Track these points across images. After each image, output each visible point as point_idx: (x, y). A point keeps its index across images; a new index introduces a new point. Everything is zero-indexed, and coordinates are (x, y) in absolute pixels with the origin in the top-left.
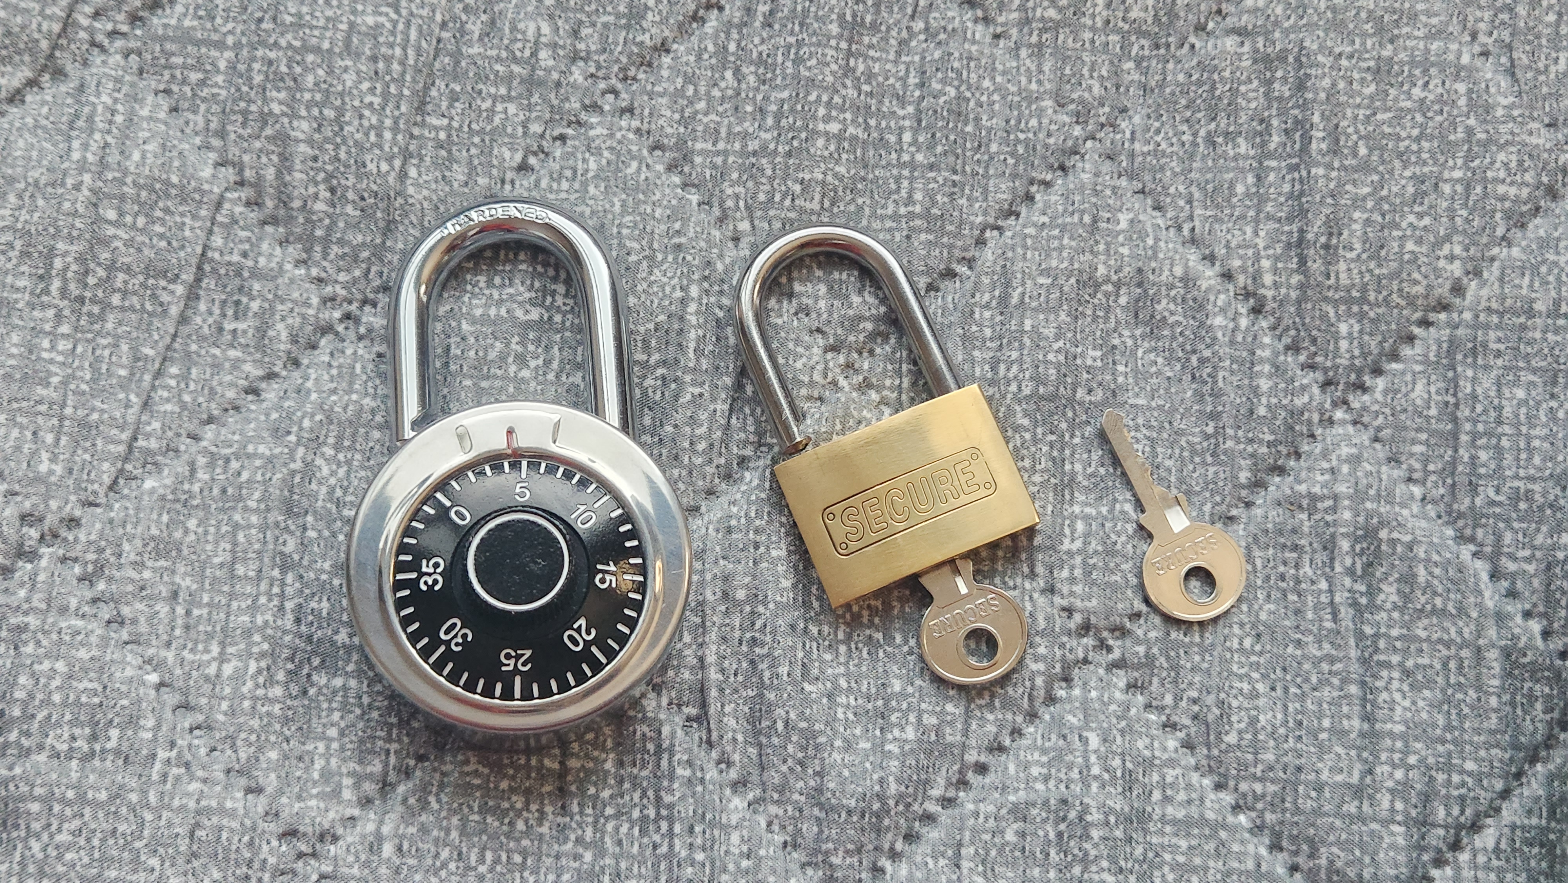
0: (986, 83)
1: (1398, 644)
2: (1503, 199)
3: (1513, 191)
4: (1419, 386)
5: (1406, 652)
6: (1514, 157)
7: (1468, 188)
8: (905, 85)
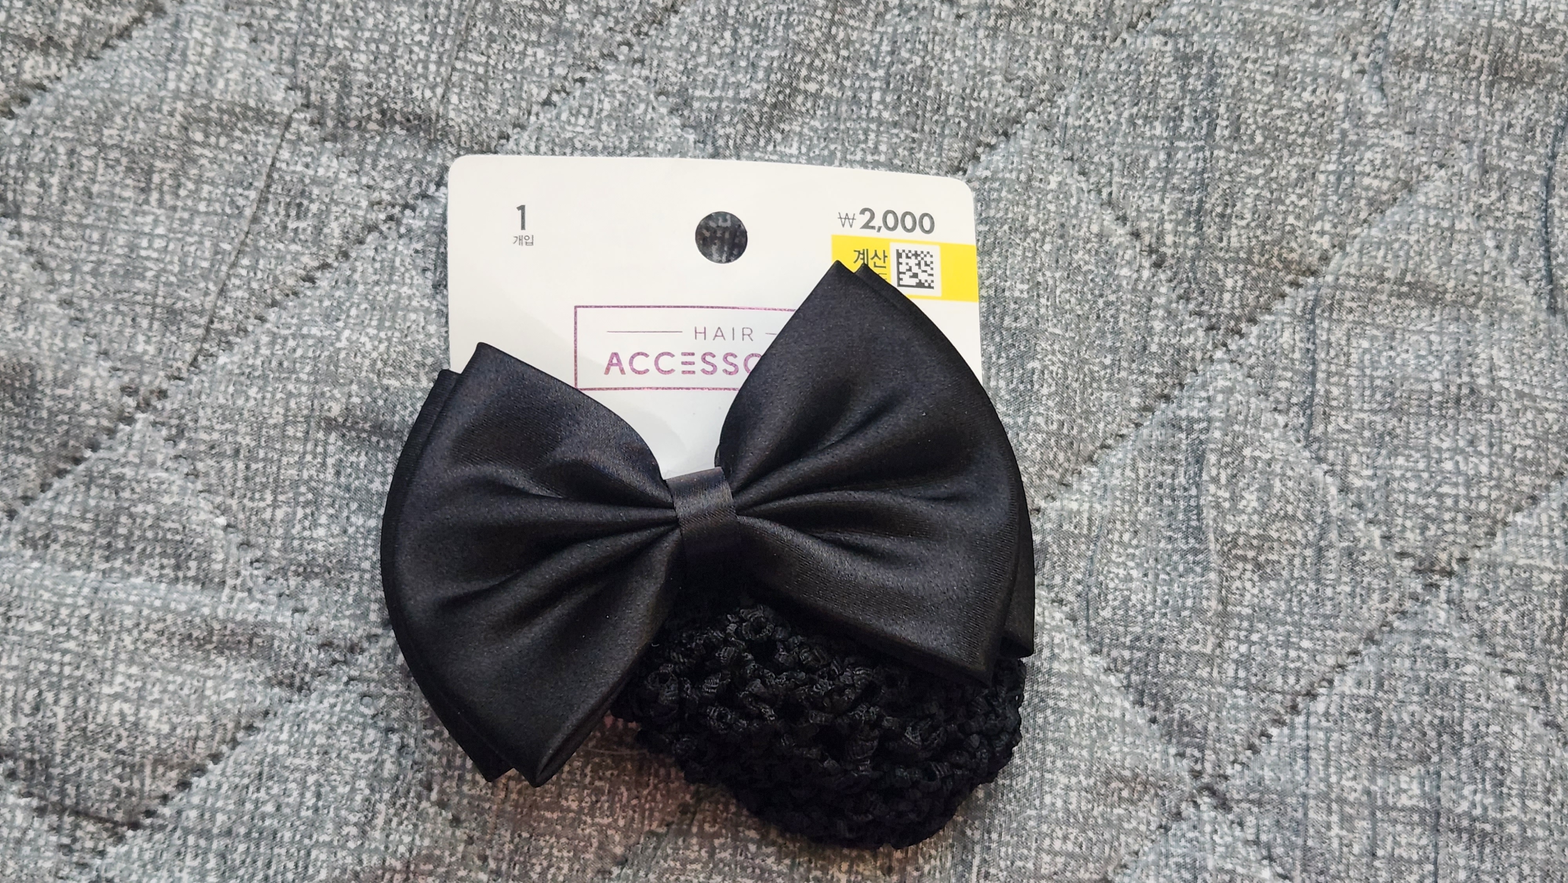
0: (948, 56)
1: (1255, 542)
2: (1367, 188)
3: (1376, 183)
4: (1287, 334)
5: (1260, 549)
6: (1379, 156)
7: (1339, 179)
8: (878, 52)
